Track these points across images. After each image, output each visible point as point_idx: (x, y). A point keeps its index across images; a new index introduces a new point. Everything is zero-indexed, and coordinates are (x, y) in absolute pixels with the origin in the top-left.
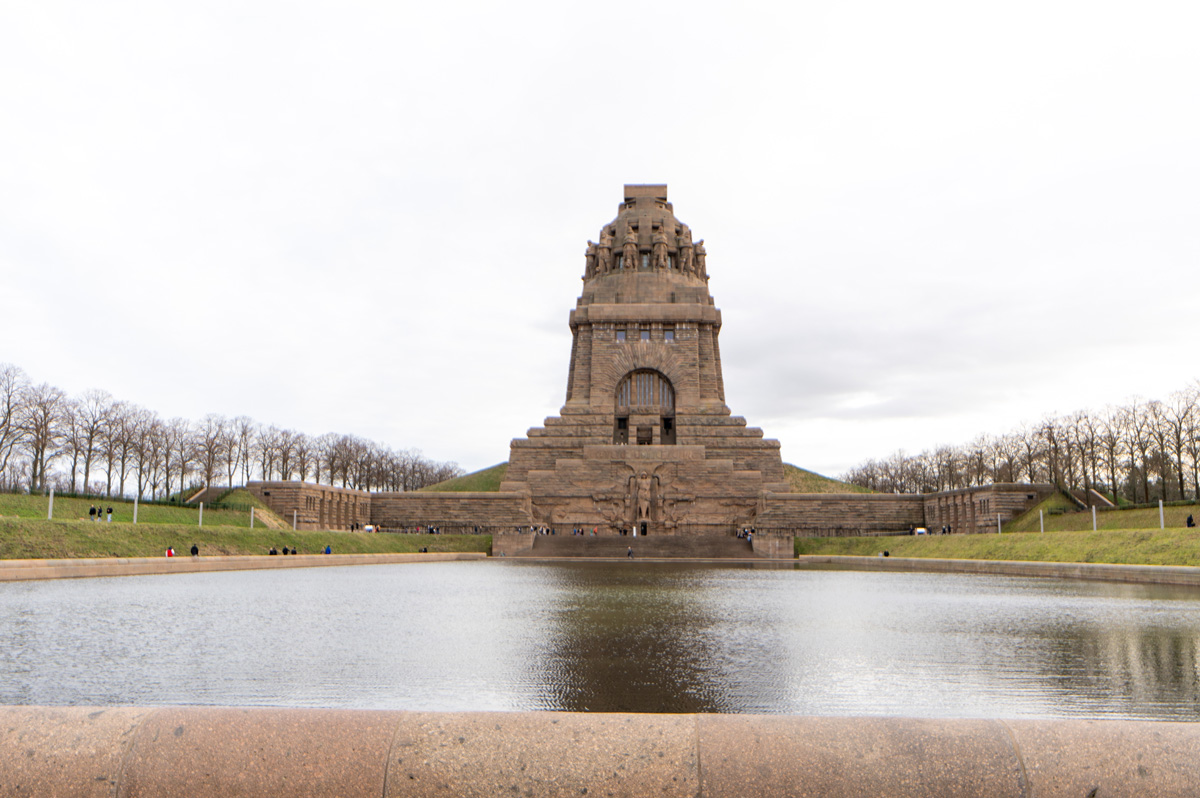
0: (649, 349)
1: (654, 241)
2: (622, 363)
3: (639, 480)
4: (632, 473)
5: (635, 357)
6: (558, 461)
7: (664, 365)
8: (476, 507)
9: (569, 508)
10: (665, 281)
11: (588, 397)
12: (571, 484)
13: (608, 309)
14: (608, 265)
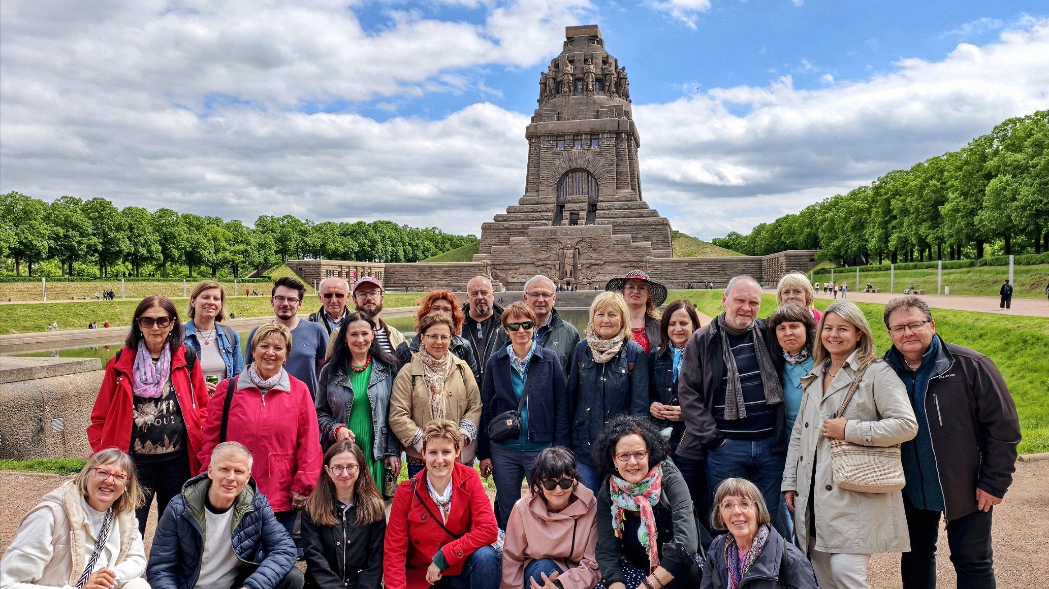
0: (580, 154)
1: (585, 71)
2: (561, 165)
3: (565, 251)
4: (561, 246)
5: (570, 160)
6: (512, 239)
7: (591, 165)
8: (453, 273)
9: (519, 272)
10: (592, 102)
11: (538, 191)
12: (520, 254)
13: (552, 125)
14: (553, 91)
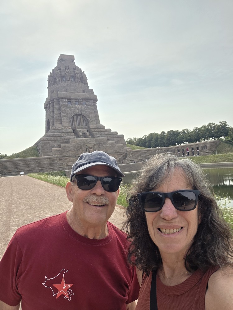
1: (75, 73)
3: (90, 149)
4: (86, 147)
6: (62, 145)
7: (84, 113)
11: (61, 124)
12: (68, 152)
13: (65, 94)
14: (60, 80)
